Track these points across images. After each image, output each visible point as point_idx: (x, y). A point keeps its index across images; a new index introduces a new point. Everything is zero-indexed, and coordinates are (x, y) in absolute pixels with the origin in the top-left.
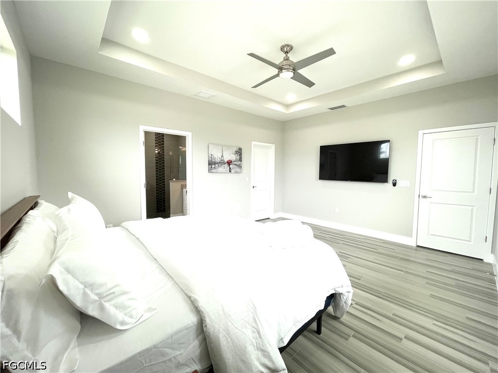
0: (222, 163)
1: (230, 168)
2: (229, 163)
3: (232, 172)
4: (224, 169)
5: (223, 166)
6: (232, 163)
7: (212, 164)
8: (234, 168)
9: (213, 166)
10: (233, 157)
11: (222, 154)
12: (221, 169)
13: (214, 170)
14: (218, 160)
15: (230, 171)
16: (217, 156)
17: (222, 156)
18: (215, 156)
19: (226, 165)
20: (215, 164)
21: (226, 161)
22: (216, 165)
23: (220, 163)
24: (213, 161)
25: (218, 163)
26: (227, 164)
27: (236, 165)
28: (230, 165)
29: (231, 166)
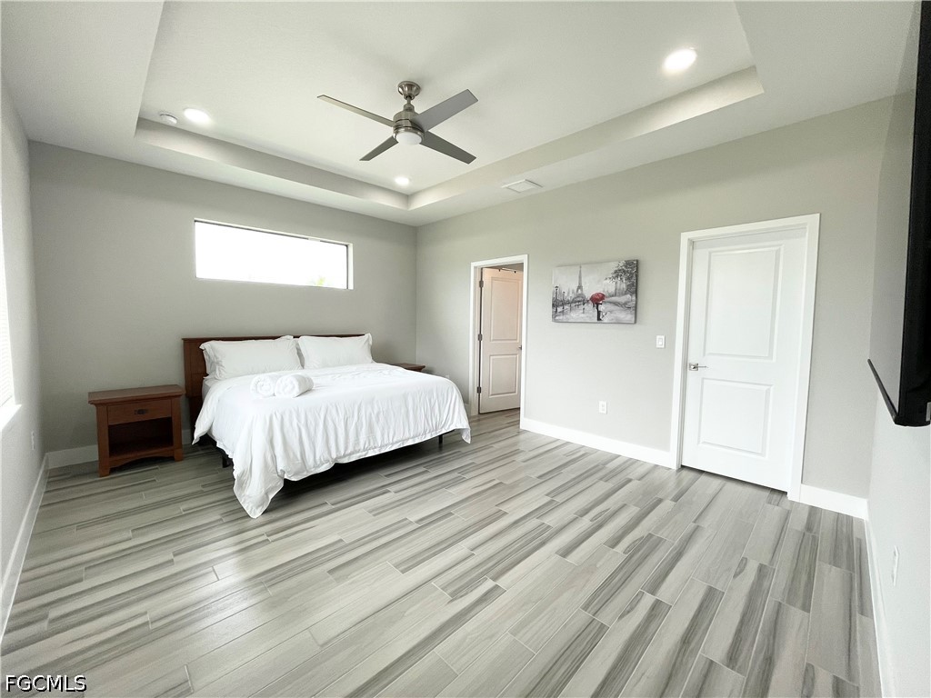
0: (579, 301)
1: (599, 313)
2: (597, 300)
3: (605, 320)
4: (582, 315)
5: (582, 307)
6: (606, 300)
7: (559, 304)
8: (611, 312)
9: (560, 309)
10: (608, 286)
11: (580, 283)
12: (576, 315)
13: (561, 317)
14: (570, 297)
15: (599, 319)
16: (569, 288)
17: (580, 287)
18: (565, 289)
19: (589, 307)
20: (563, 305)
21: (588, 296)
22: (566, 307)
23: (574, 301)
24: (559, 298)
25: (569, 303)
26: (591, 305)
27: (616, 304)
28: (598, 304)
29: (602, 308)
